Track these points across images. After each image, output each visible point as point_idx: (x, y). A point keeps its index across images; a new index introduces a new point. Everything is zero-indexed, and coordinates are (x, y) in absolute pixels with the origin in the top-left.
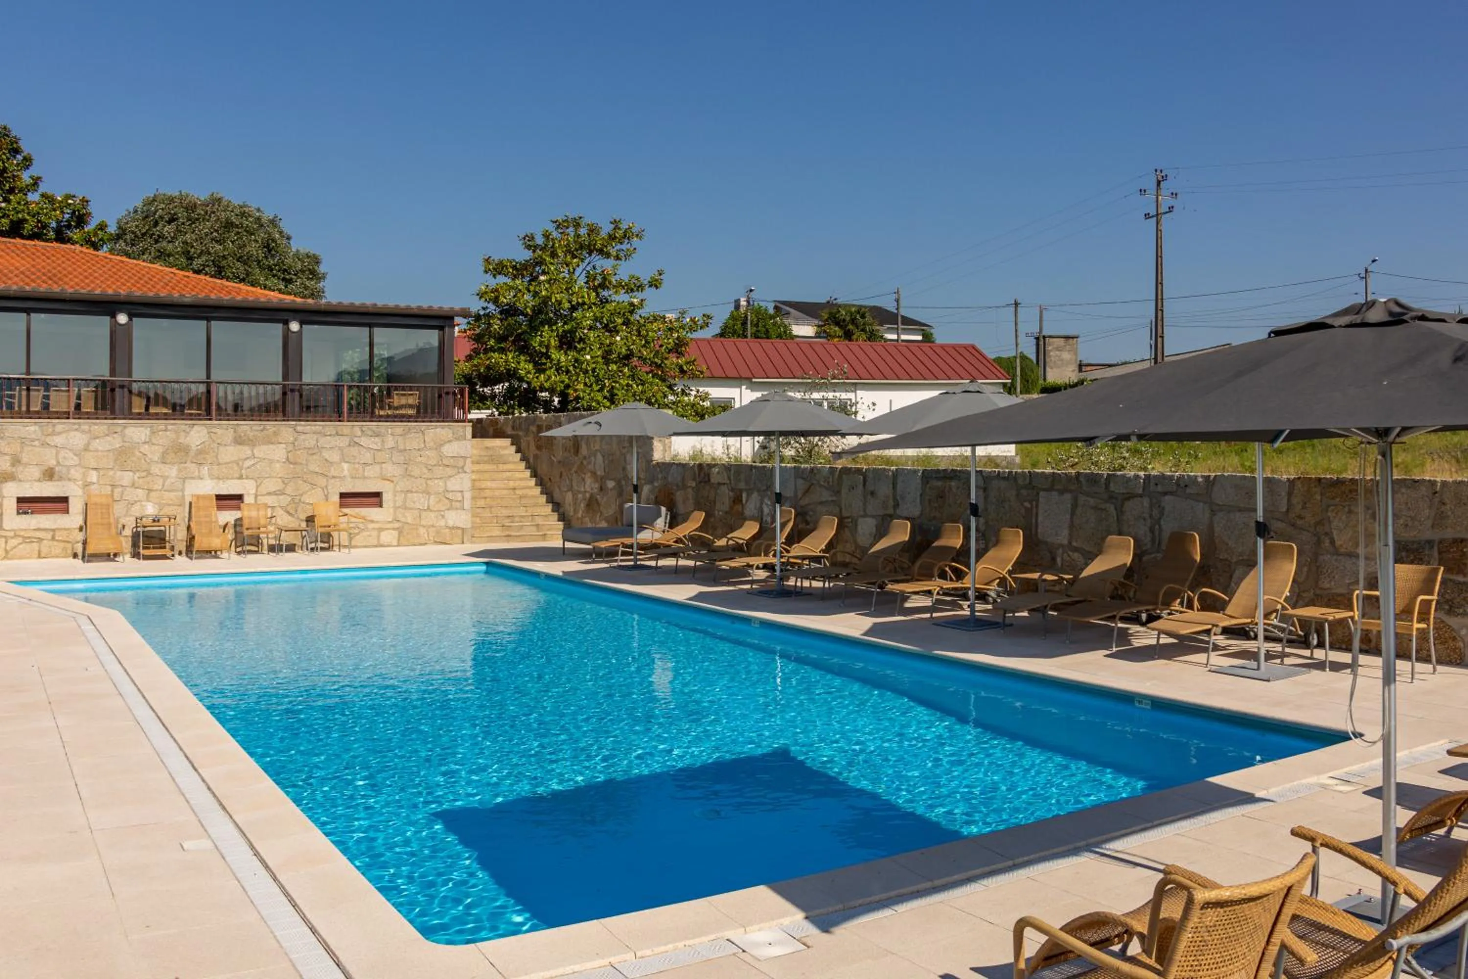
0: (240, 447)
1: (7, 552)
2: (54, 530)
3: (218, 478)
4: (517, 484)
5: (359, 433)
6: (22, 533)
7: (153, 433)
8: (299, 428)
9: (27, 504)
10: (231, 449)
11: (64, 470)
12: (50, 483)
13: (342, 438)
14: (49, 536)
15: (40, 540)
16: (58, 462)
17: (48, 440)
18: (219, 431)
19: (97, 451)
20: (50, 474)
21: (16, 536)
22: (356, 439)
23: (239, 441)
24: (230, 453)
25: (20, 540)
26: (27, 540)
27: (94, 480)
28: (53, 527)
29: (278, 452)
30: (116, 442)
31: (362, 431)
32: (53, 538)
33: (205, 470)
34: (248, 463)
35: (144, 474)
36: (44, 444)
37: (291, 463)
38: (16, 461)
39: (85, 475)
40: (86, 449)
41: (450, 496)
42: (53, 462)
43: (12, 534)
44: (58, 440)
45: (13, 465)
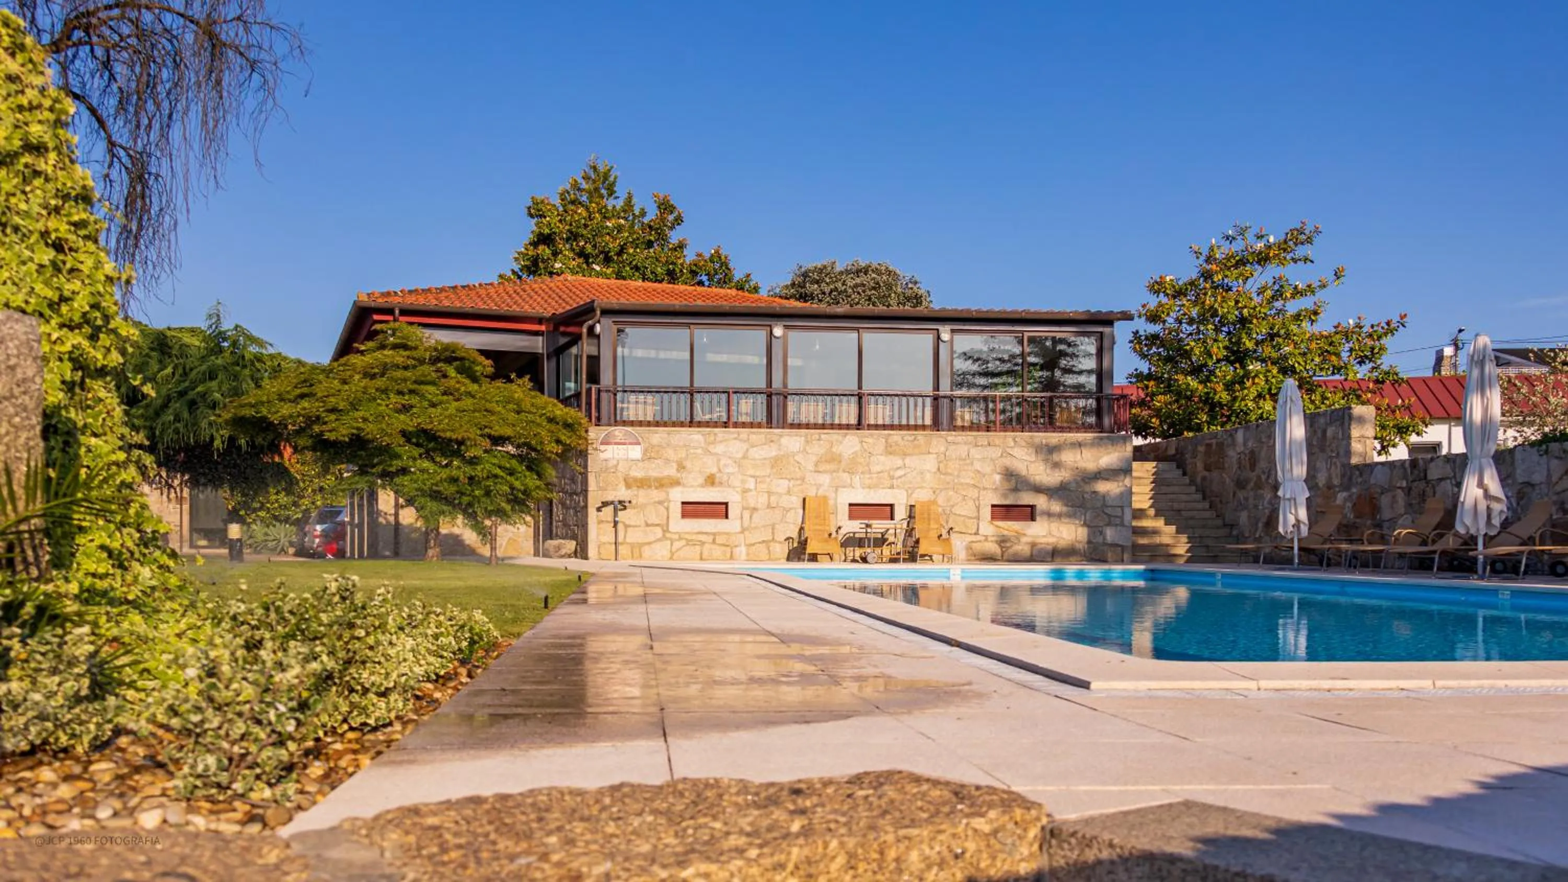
0: (891, 457)
1: (672, 554)
2: (714, 534)
3: (869, 487)
4: (1182, 506)
5: (1012, 444)
6: (687, 536)
7: (807, 442)
8: (950, 439)
9: (691, 509)
10: (882, 458)
11: (725, 478)
12: (711, 489)
13: (994, 449)
14: (710, 539)
15: (703, 543)
16: (720, 471)
17: (711, 448)
18: (870, 440)
19: (754, 459)
20: (711, 481)
21: (680, 539)
22: (1009, 450)
23: (889, 451)
24: (882, 462)
25: (683, 542)
26: (689, 543)
27: (752, 486)
28: (714, 531)
29: (929, 463)
30: (771, 452)
31: (1015, 442)
32: (714, 541)
33: (856, 479)
34: (900, 473)
35: (799, 482)
36: (707, 452)
37: (941, 473)
38: (681, 467)
39: (743, 482)
40: (745, 457)
41: (1109, 511)
42: (714, 470)
43: (677, 537)
44: (719, 449)
45: (678, 470)
